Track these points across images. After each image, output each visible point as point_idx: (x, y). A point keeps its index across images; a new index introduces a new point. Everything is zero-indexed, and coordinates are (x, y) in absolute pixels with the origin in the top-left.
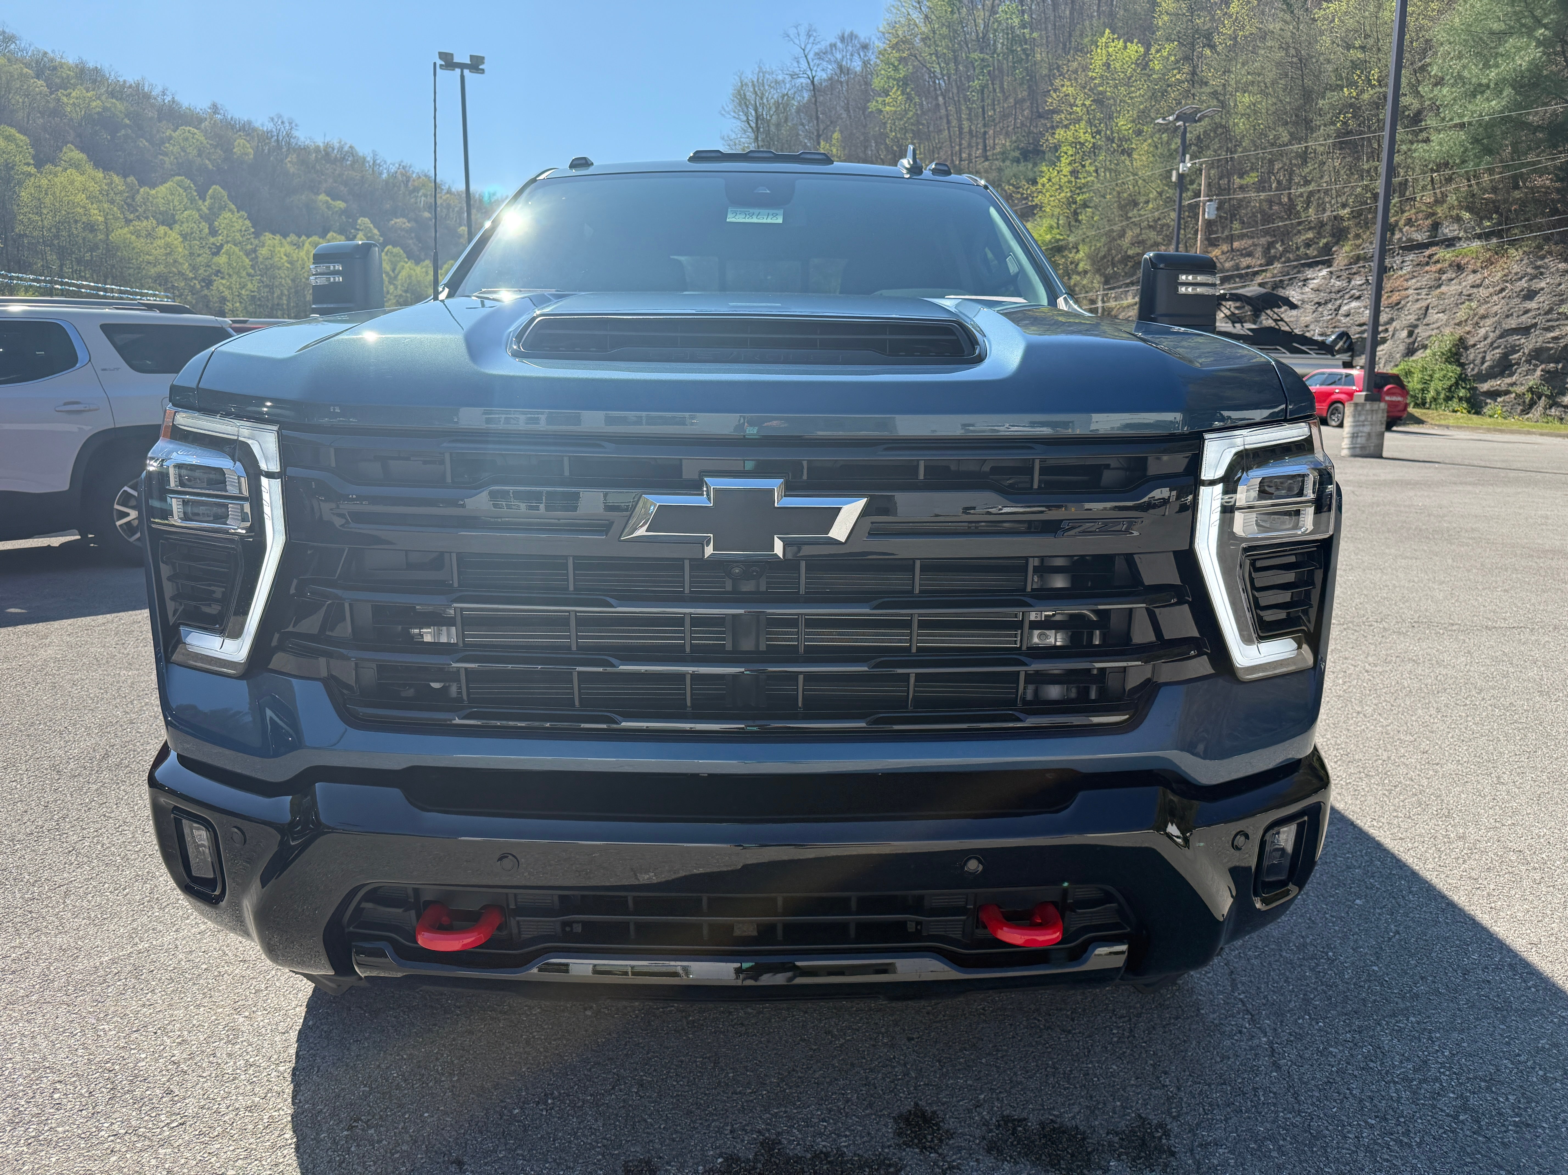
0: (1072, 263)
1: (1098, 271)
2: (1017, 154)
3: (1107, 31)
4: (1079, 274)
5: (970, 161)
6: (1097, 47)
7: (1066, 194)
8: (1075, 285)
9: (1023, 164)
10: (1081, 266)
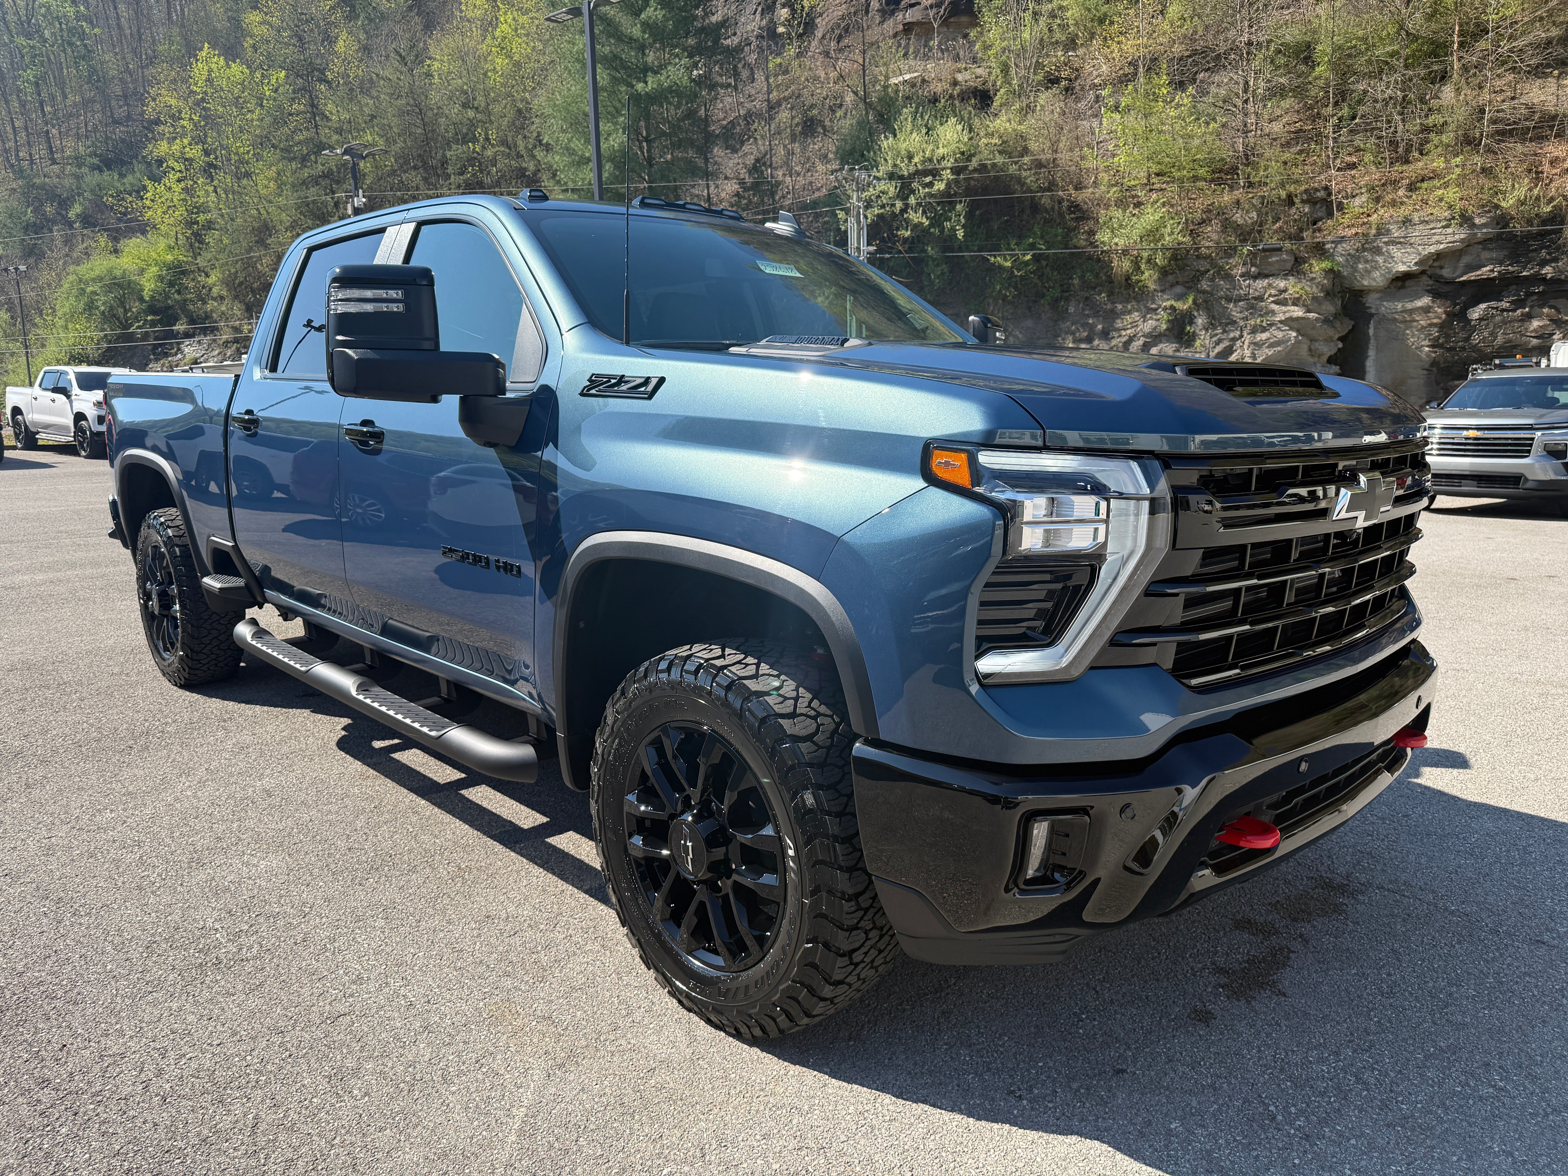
0: (203, 287)
1: (236, 297)
2: (96, 161)
3: (206, 45)
4: (214, 299)
5: (32, 162)
6: (197, 60)
7: (180, 212)
8: (211, 311)
9: (107, 173)
10: (215, 291)
